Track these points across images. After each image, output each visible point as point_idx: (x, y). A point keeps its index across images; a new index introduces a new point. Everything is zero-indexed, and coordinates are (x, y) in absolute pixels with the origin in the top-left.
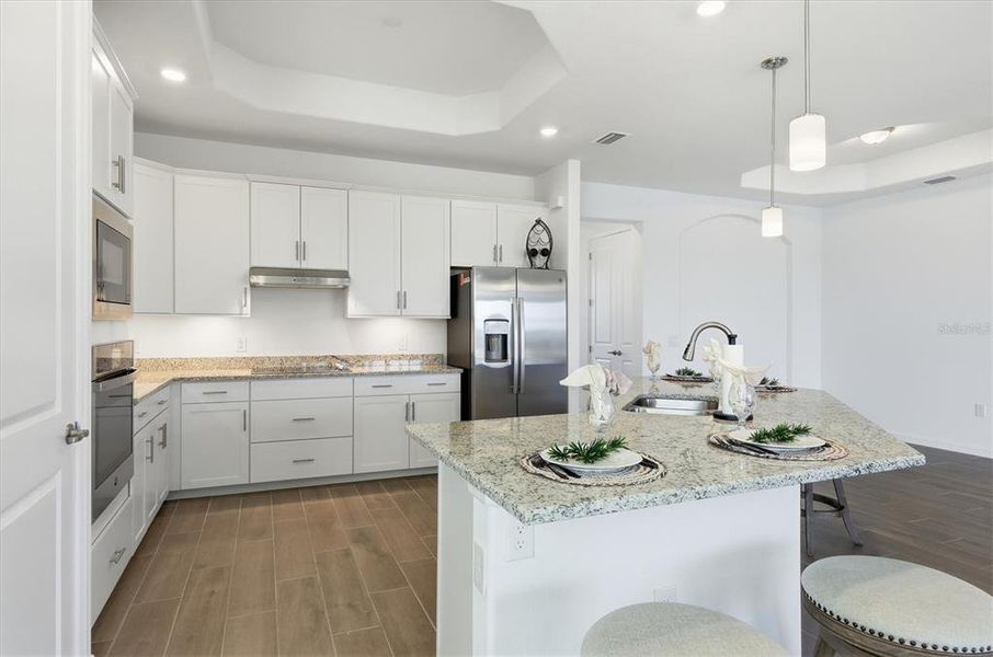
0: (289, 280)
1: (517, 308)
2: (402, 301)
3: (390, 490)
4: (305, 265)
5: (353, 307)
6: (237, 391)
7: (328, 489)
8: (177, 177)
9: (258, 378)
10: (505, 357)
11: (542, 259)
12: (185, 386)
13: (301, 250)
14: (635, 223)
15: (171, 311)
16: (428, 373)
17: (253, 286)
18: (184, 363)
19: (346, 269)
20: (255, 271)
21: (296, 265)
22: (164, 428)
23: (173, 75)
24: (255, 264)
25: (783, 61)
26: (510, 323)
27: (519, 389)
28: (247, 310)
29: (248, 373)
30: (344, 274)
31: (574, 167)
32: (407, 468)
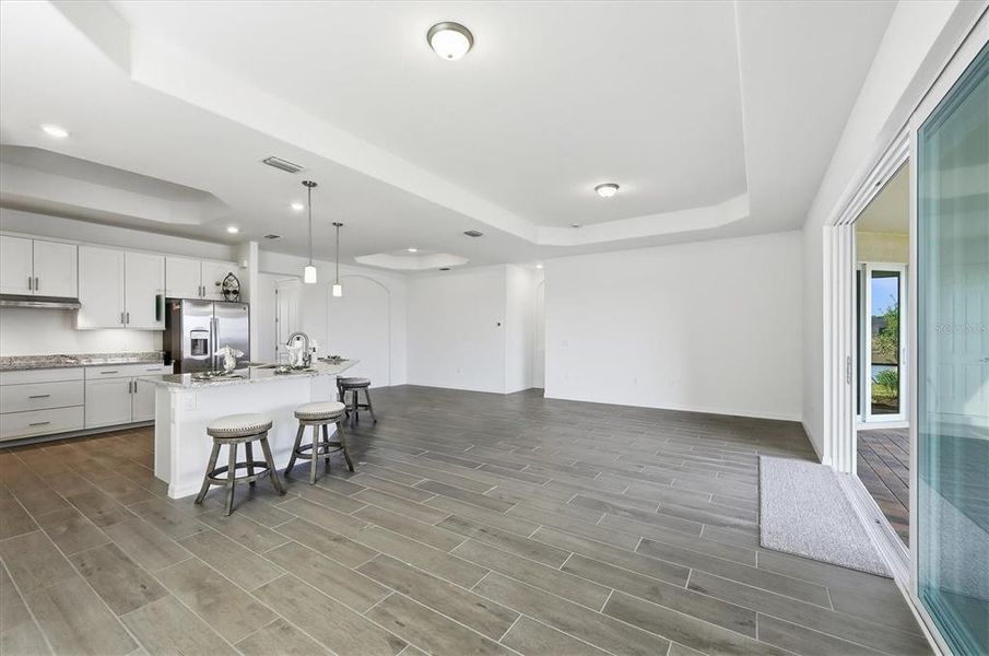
1: (214, 323)
2: (125, 318)
4: (36, 293)
5: (82, 321)
10: (206, 352)
11: (233, 296)
13: (33, 282)
16: (147, 363)
19: (76, 297)
21: (29, 293)
26: (209, 333)
30: (74, 301)
31: (254, 246)
32: (130, 421)
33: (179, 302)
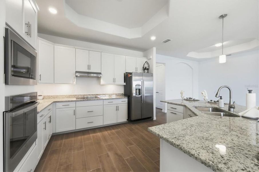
0: (86, 75)
1: (143, 83)
2: (114, 80)
3: (113, 129)
4: (90, 71)
5: (102, 81)
6: (72, 104)
7: (97, 130)
8: (55, 46)
9: (78, 101)
10: (140, 94)
11: (146, 70)
12: (57, 103)
13: (89, 67)
14: (163, 64)
15: (53, 83)
16: (122, 98)
17: (76, 76)
18: (57, 97)
19: (100, 72)
20: (76, 72)
21: (88, 71)
22: (50, 117)
23: (53, 11)
24: (77, 70)
25: (226, 15)
26: (141, 86)
27: (143, 102)
28: (75, 83)
29: (75, 99)
30: (100, 73)
32: (116, 122)
33: (131, 73)
